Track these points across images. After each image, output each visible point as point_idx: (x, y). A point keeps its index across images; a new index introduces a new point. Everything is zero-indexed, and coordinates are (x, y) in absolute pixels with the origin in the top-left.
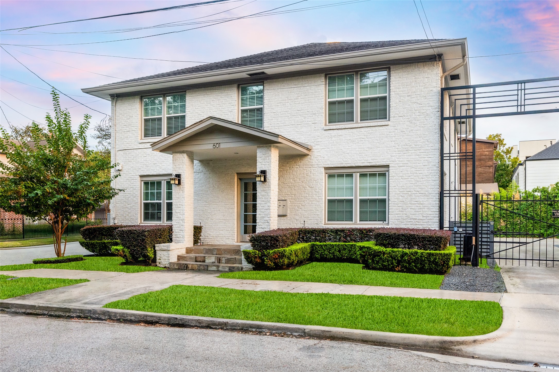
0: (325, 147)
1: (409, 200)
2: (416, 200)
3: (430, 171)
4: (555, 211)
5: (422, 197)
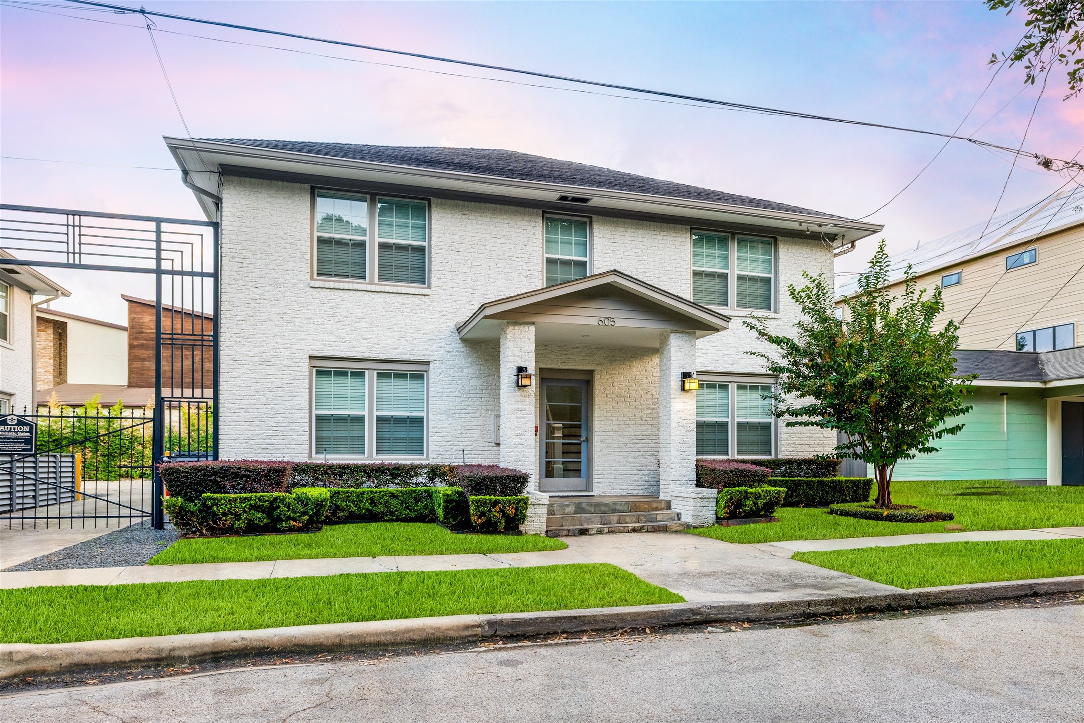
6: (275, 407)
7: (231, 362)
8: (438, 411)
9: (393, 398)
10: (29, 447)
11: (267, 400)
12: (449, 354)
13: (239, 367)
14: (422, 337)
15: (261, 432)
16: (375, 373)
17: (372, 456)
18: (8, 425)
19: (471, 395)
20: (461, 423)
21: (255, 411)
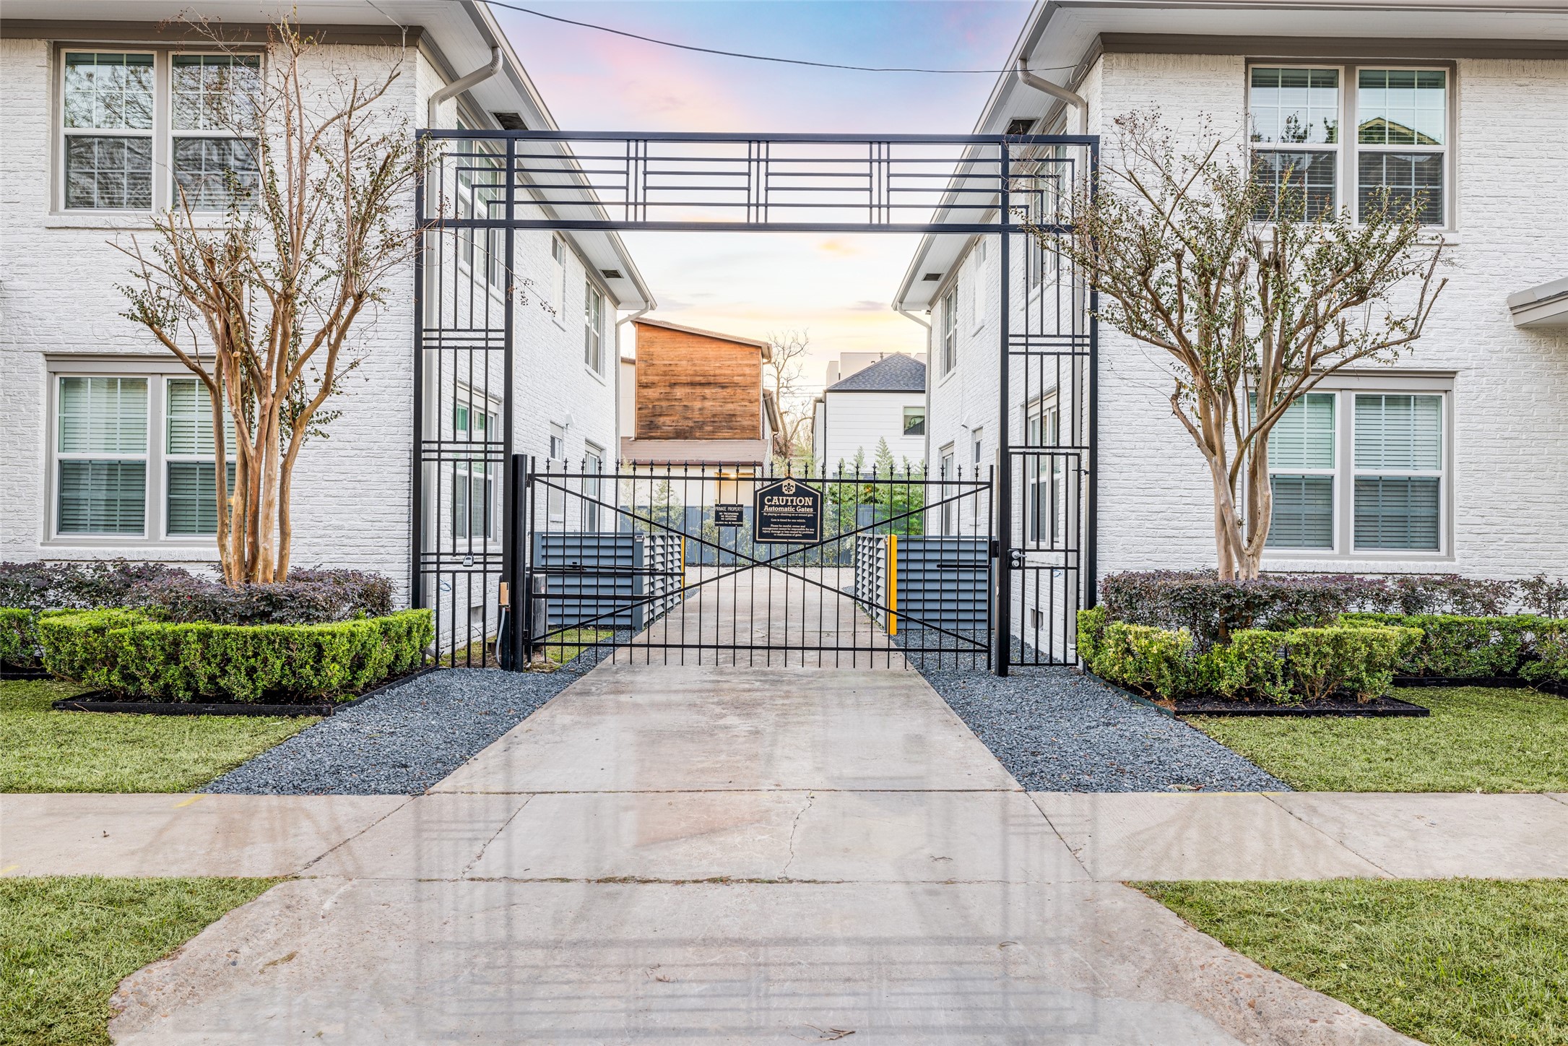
0: (47, 285)
1: (322, 468)
2: (342, 469)
3: (387, 382)
4: (721, 509)
5: (361, 461)
6: (1187, 461)
7: (1116, 382)
8: (1473, 467)
9: (1383, 443)
10: (811, 531)
11: (1174, 448)
12: (1495, 356)
13: (1128, 390)
14: (1444, 326)
15: (1164, 507)
16: (1353, 394)
17: (1348, 552)
18: (783, 495)
19: (1537, 435)
20: (1517, 490)
21: (1154, 468)
